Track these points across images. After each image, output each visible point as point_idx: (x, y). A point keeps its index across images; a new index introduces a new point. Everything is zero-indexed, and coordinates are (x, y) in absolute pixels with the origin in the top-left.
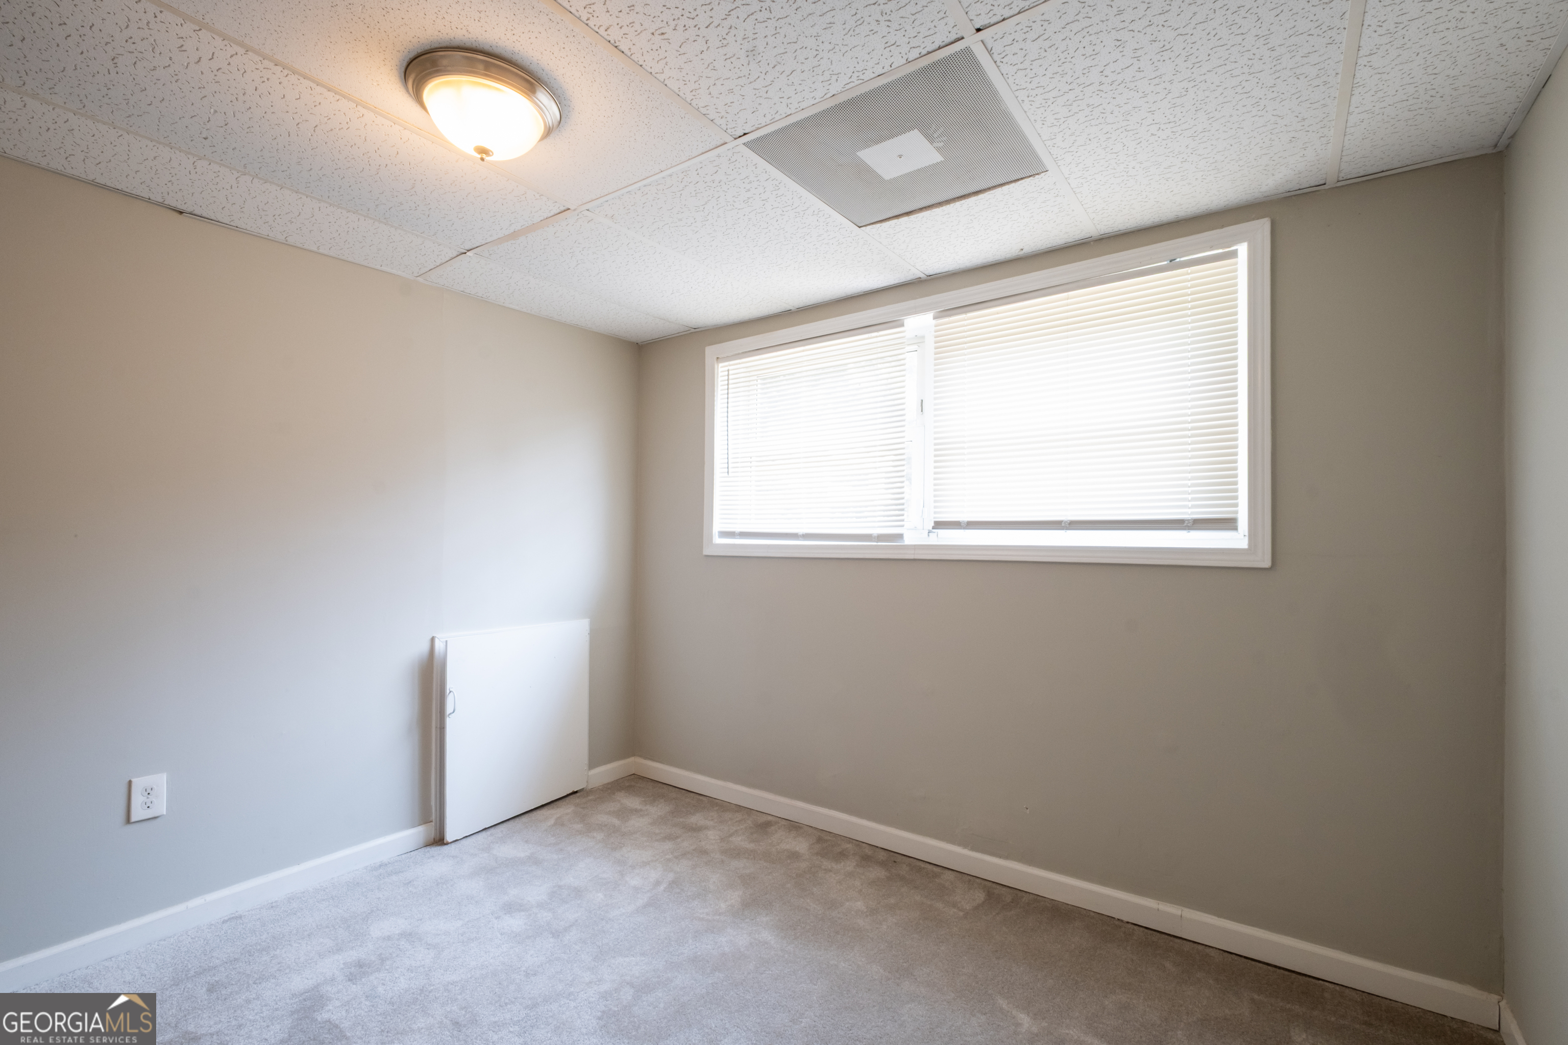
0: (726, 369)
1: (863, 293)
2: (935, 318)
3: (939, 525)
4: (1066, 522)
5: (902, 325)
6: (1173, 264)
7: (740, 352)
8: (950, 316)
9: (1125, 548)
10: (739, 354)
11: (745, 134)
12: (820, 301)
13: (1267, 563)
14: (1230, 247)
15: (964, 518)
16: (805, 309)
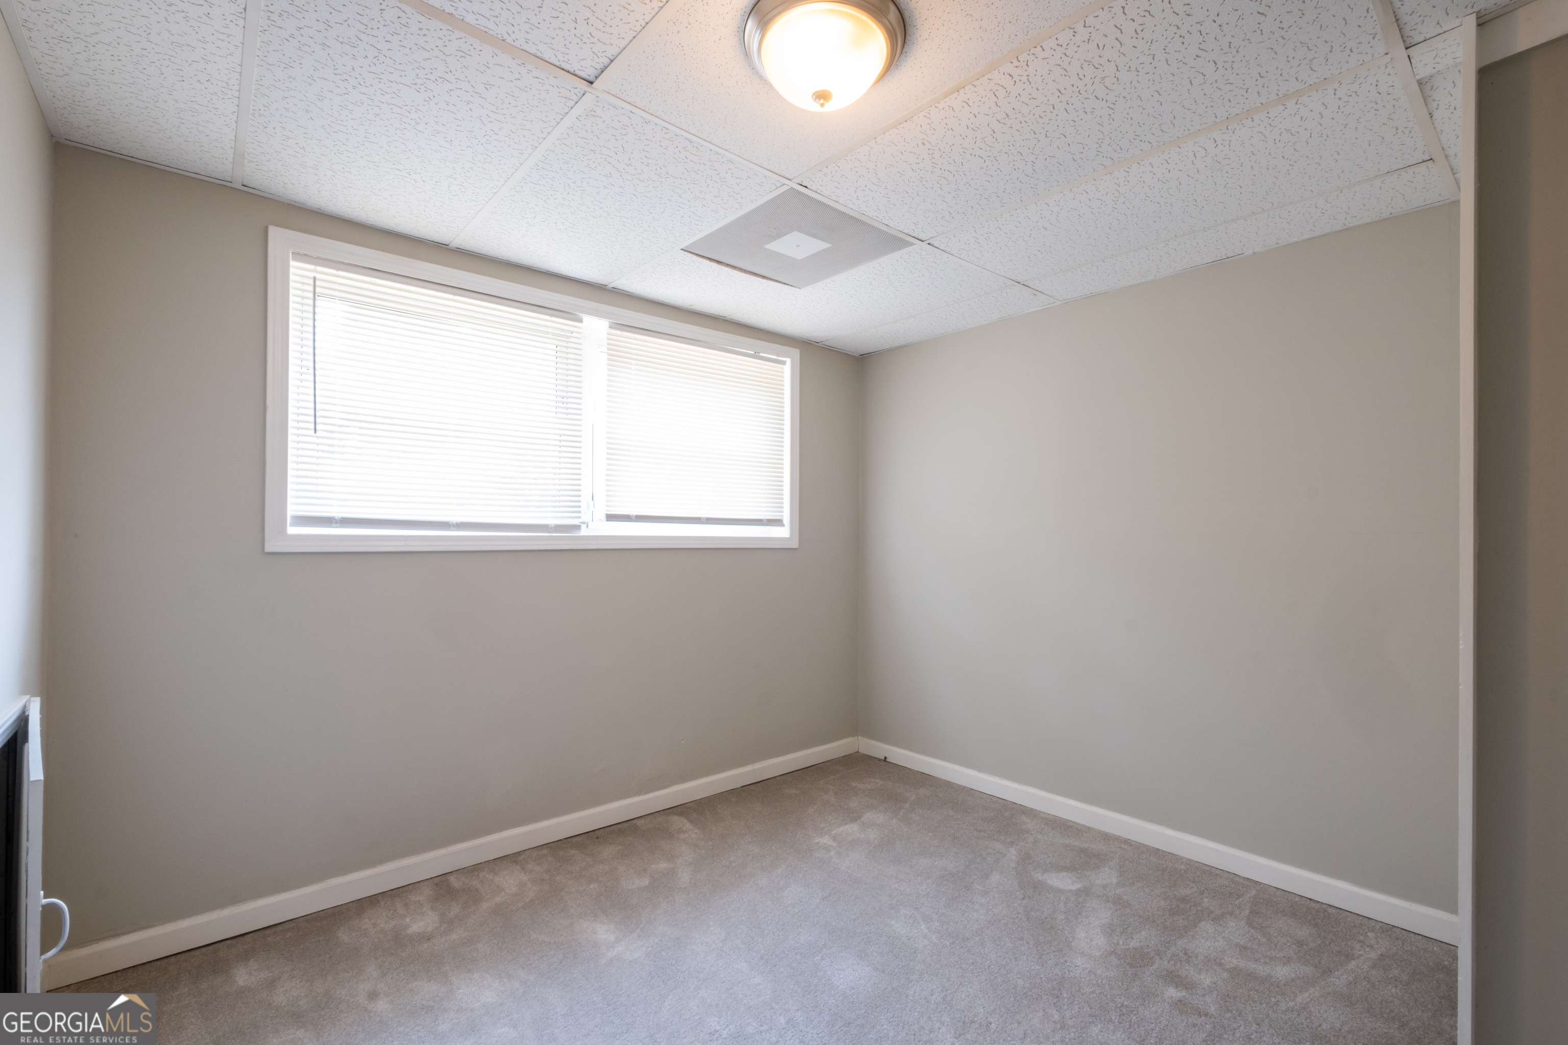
0: (312, 275)
1: (545, 271)
2: (610, 327)
3: (611, 517)
4: (704, 518)
5: (581, 321)
6: (756, 356)
7: (345, 261)
8: (622, 330)
9: (739, 537)
10: (343, 263)
11: (806, 187)
12: (468, 248)
13: (796, 546)
14: (779, 357)
15: (633, 512)
16: (469, 254)
